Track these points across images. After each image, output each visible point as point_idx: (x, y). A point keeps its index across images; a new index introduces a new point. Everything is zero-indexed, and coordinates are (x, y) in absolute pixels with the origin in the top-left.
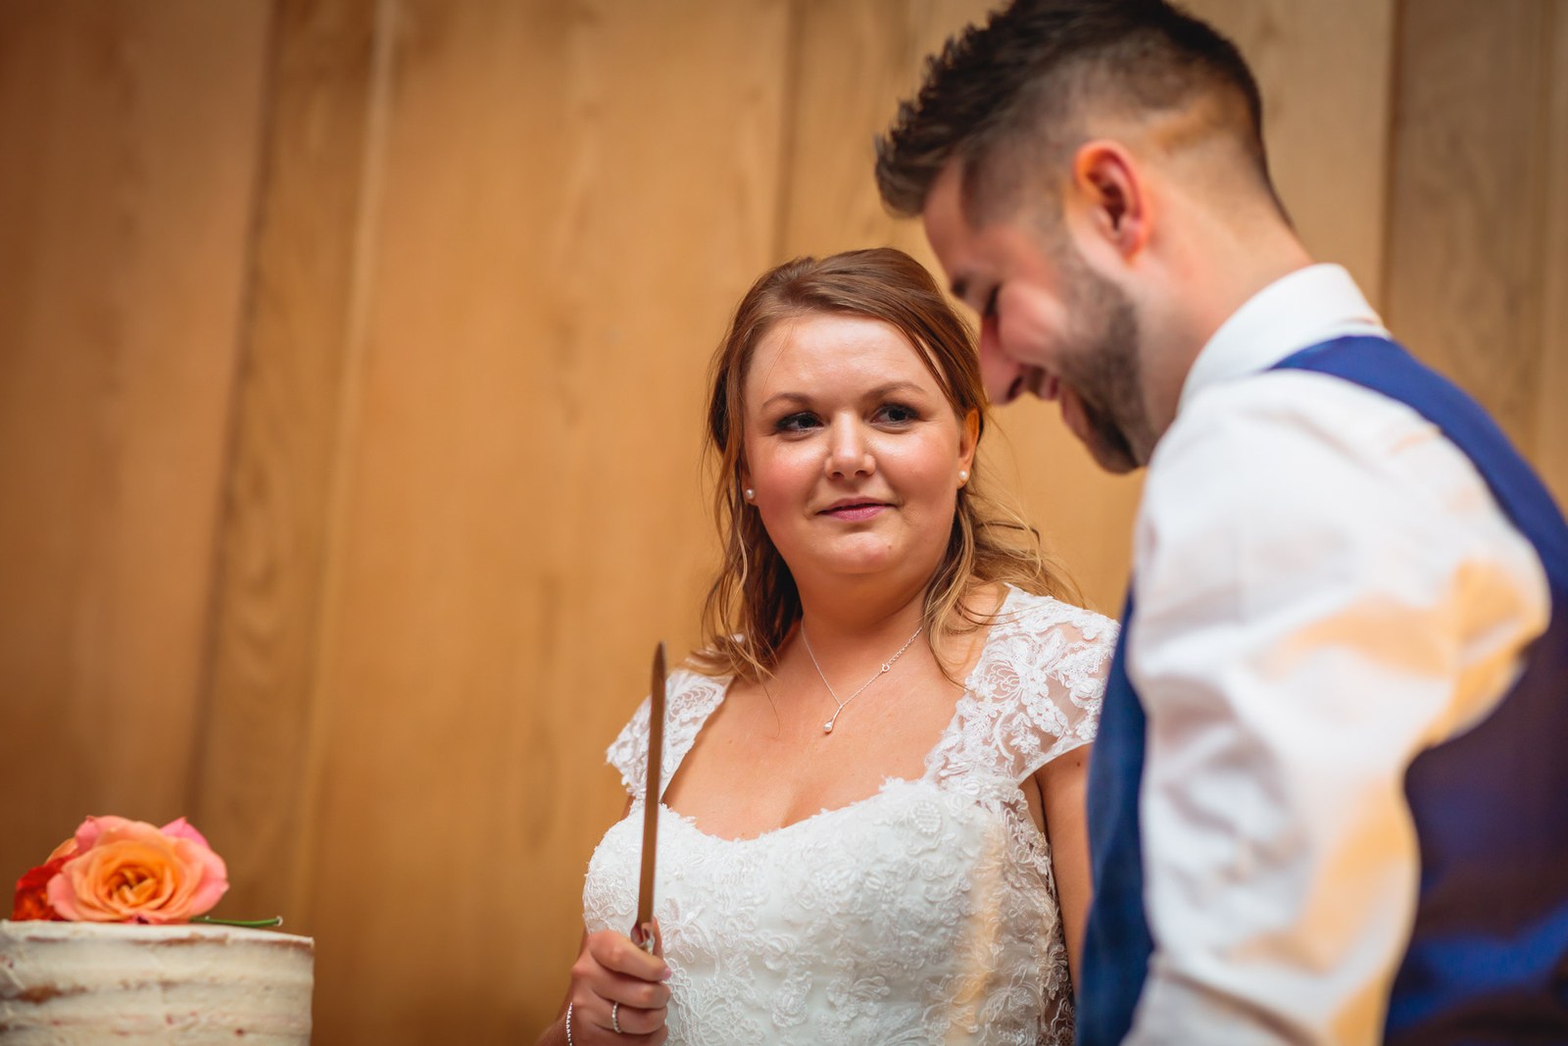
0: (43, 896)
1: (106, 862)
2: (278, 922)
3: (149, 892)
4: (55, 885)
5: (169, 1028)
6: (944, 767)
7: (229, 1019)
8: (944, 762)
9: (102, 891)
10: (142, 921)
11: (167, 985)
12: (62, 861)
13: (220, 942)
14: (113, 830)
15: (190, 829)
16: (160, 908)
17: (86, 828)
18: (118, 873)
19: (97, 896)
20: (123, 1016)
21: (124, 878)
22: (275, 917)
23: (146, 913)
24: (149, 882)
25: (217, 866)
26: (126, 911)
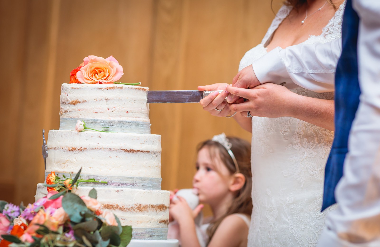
0: (76, 77)
1: (91, 67)
2: (140, 84)
3: (103, 75)
4: (78, 74)
5: (108, 111)
6: (327, 32)
7: (124, 108)
8: (328, 29)
9: (90, 75)
10: (100, 83)
11: (107, 100)
12: (80, 67)
13: (121, 88)
14: (93, 59)
15: (114, 59)
16: (105, 80)
17: (86, 59)
18: (94, 70)
19: (89, 77)
20: (96, 108)
21: (96, 72)
22: (139, 82)
23: (101, 81)
24: (103, 72)
25: (121, 68)
26: (96, 80)
